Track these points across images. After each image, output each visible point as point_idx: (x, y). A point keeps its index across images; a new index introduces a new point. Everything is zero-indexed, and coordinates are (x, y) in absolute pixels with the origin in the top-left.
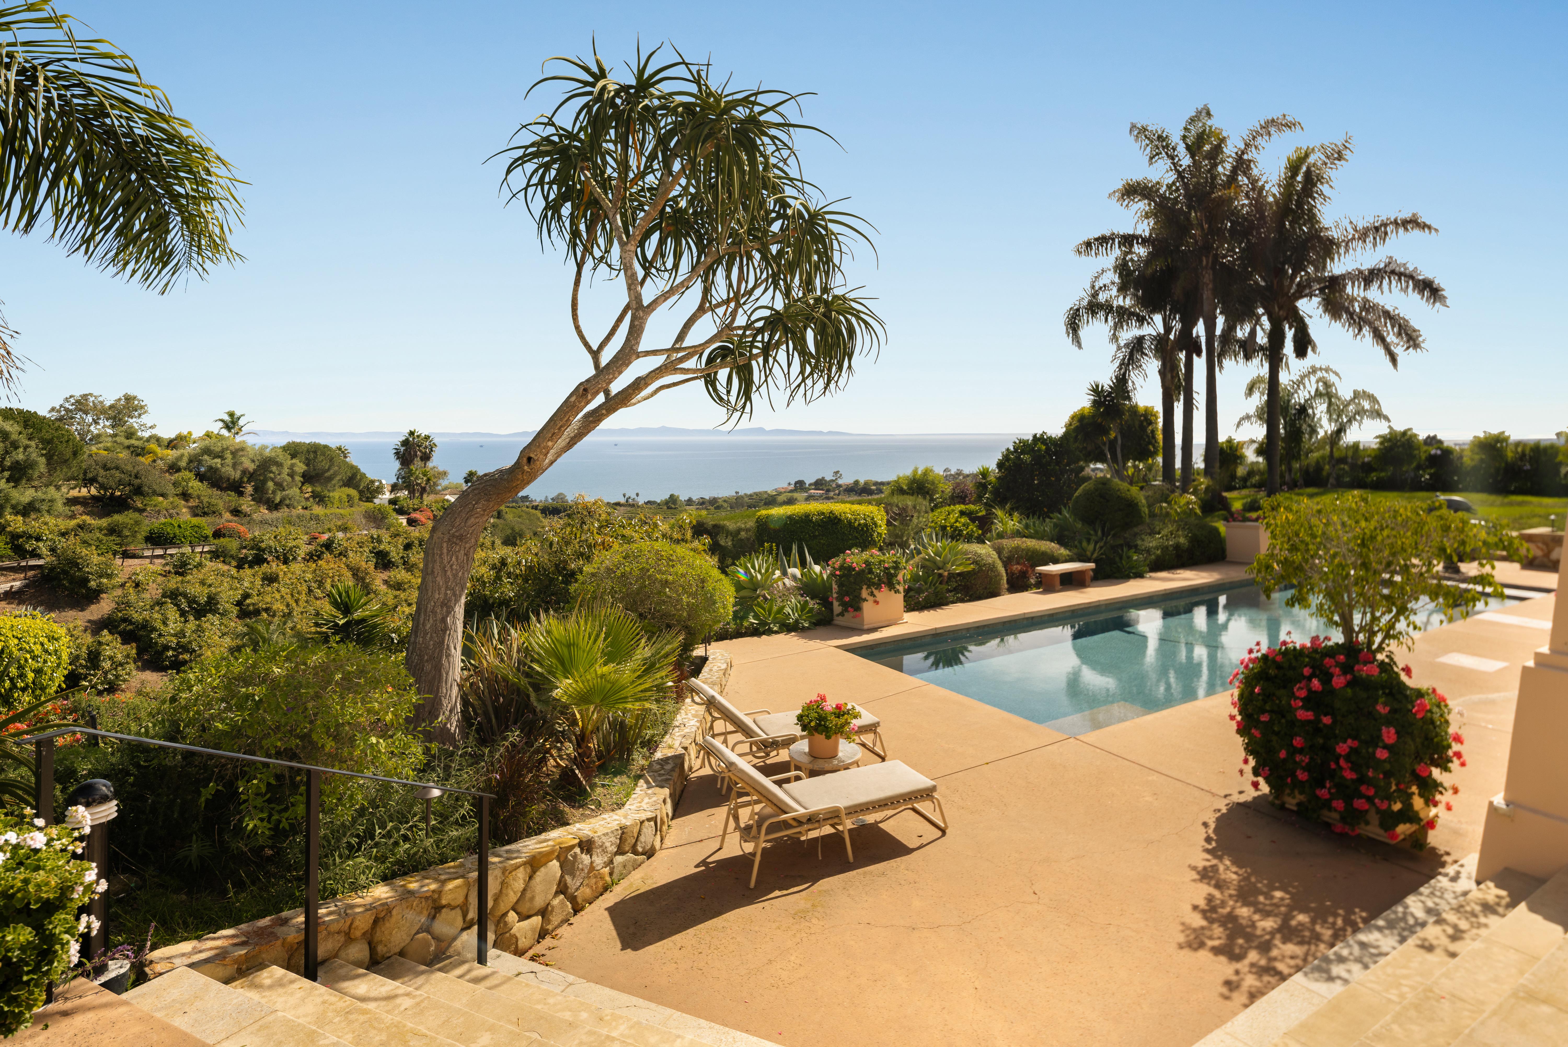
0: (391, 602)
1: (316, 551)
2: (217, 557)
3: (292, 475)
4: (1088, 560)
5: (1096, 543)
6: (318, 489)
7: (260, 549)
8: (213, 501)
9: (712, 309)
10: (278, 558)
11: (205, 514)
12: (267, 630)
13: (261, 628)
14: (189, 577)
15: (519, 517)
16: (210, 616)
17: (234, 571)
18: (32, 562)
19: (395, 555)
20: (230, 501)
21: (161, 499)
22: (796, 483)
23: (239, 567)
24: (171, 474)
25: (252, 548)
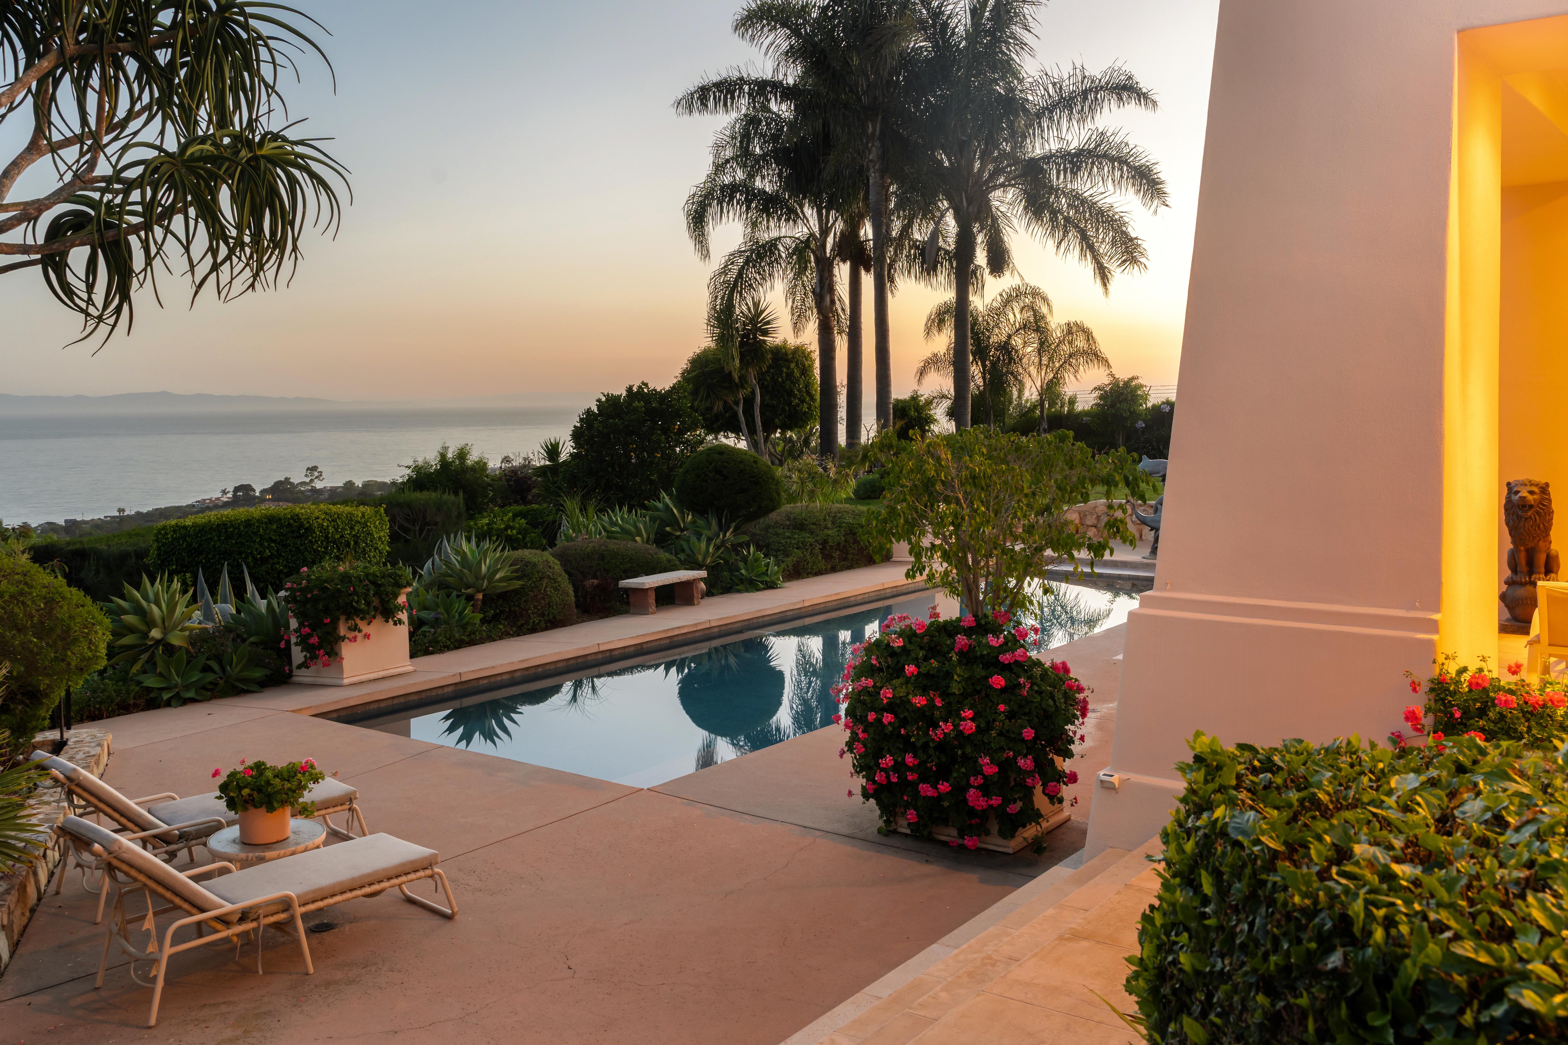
4: (698, 566)
5: (709, 540)
9: (54, 148)
22: (237, 489)
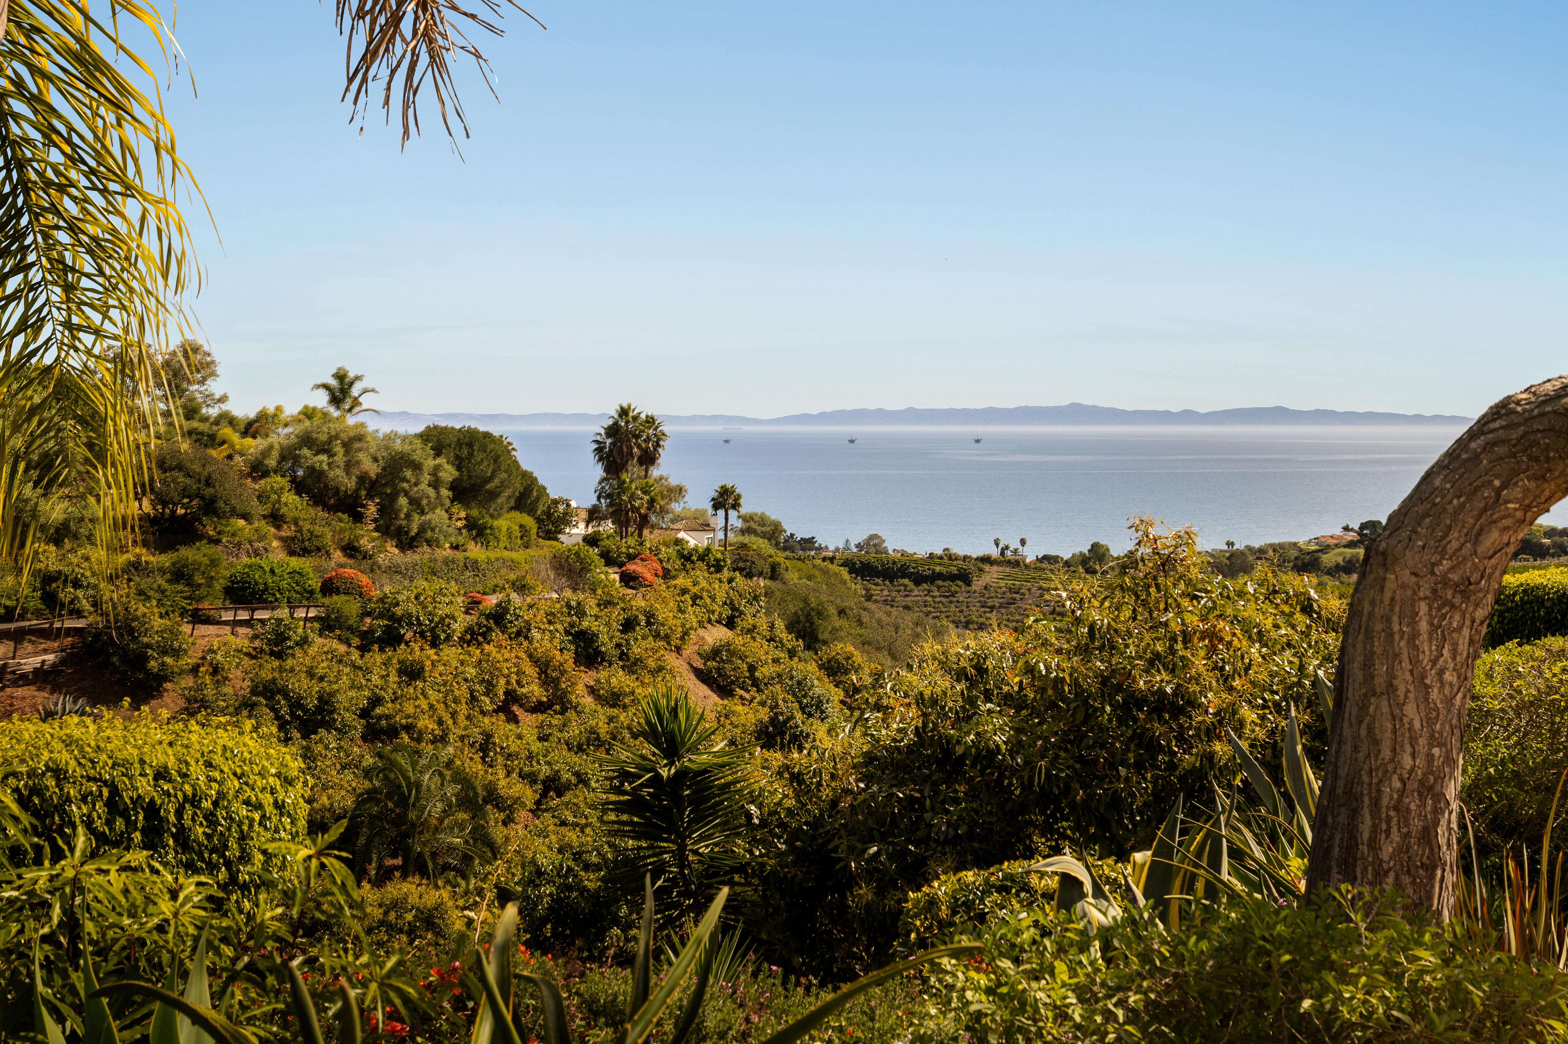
0: (603, 730)
1: (479, 625)
2: (331, 629)
3: (435, 484)
6: (475, 513)
7: (392, 617)
8: (318, 530)
10: (422, 634)
11: (305, 552)
12: (414, 764)
13: (401, 760)
14: (290, 662)
15: (809, 578)
16: (322, 732)
17: (355, 655)
18: (69, 624)
19: (606, 642)
20: (342, 530)
21: (242, 522)
22: (1363, 526)
23: (363, 649)
24: (255, 480)
25: (381, 616)
